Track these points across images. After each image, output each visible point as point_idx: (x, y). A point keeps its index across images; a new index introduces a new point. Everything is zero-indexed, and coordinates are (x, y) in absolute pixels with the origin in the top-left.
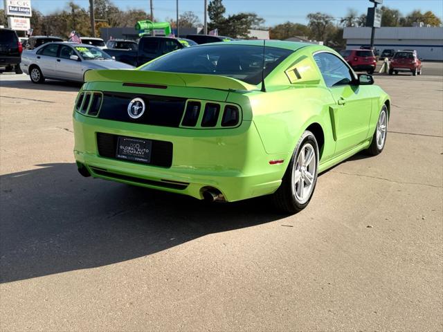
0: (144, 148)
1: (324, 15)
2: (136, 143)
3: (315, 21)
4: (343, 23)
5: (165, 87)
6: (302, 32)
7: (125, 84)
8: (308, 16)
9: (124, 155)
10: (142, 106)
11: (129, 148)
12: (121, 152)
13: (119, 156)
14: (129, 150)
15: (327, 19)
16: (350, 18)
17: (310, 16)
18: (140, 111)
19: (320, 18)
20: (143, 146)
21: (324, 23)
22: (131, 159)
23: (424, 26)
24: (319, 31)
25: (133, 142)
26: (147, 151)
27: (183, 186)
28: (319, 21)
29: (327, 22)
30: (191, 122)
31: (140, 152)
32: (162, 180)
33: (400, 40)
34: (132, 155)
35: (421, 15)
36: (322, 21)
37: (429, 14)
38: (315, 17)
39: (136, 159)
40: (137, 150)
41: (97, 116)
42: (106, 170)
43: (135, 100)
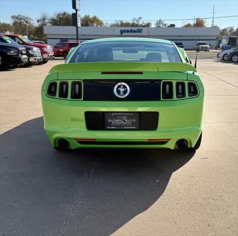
0: (131, 118)
1: (24, 16)
2: (124, 115)
3: (18, 21)
4: (39, 23)
5: (141, 73)
6: (7, 29)
7: (103, 73)
8: (12, 17)
9: (113, 126)
10: (126, 88)
11: (117, 120)
12: (110, 124)
13: (108, 127)
14: (117, 121)
15: (26, 20)
16: (44, 19)
17: (13, 17)
18: (125, 92)
19: (21, 19)
21: (25, 23)
22: (120, 128)
23: (97, 26)
24: (22, 28)
25: (119, 115)
26: (134, 121)
27: (164, 142)
28: (20, 21)
29: (27, 22)
30: (169, 96)
31: (128, 122)
32: (148, 140)
33: (83, 35)
34: (121, 125)
35: (90, 18)
36: (23, 21)
37: (95, 18)
38: (17, 18)
39: (125, 127)
40: (124, 121)
41: (82, 99)
42: (96, 140)
43: (119, 84)
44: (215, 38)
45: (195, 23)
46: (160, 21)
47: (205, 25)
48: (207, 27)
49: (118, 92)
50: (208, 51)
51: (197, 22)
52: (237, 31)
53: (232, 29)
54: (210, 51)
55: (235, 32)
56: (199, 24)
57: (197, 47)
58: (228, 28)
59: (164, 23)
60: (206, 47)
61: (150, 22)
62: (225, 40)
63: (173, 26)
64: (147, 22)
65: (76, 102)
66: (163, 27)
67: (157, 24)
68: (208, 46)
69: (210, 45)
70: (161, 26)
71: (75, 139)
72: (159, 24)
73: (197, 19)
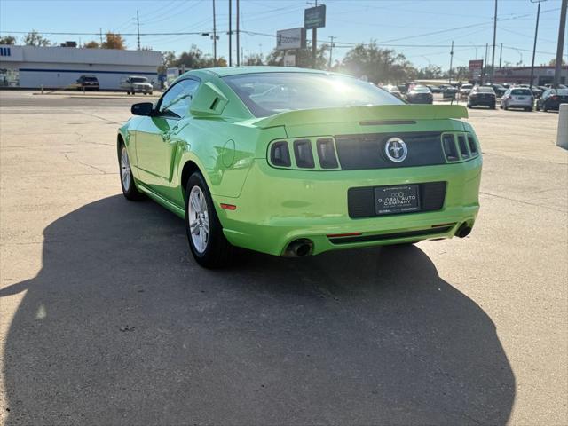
0: (410, 194)
2: (398, 191)
9: (385, 209)
10: (402, 146)
11: (391, 199)
12: (382, 206)
13: (380, 212)
14: (392, 201)
18: (401, 153)
20: (407, 193)
22: (397, 212)
25: (392, 191)
26: (414, 197)
31: (405, 200)
32: (432, 226)
34: (397, 207)
39: (403, 210)
40: (401, 199)
41: (340, 168)
42: (361, 234)
43: (392, 140)
44: (156, 71)
45: (105, 41)
46: (34, 34)
47: (124, 46)
48: (128, 49)
49: (392, 153)
50: (151, 93)
51: (108, 39)
52: (181, 60)
53: (172, 56)
54: (154, 93)
55: (178, 61)
56: (113, 43)
57: (129, 85)
58: (166, 53)
59: (43, 39)
60: (147, 87)
61: (12, 35)
62: (173, 75)
63: (72, 44)
64: (7, 35)
65: (330, 173)
66: (42, 45)
67: (28, 39)
68: (150, 85)
69: (152, 83)
70: (37, 43)
71: (328, 236)
72: (33, 39)
73: (108, 35)
